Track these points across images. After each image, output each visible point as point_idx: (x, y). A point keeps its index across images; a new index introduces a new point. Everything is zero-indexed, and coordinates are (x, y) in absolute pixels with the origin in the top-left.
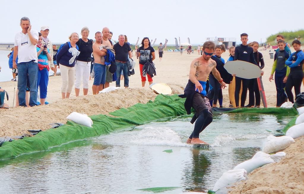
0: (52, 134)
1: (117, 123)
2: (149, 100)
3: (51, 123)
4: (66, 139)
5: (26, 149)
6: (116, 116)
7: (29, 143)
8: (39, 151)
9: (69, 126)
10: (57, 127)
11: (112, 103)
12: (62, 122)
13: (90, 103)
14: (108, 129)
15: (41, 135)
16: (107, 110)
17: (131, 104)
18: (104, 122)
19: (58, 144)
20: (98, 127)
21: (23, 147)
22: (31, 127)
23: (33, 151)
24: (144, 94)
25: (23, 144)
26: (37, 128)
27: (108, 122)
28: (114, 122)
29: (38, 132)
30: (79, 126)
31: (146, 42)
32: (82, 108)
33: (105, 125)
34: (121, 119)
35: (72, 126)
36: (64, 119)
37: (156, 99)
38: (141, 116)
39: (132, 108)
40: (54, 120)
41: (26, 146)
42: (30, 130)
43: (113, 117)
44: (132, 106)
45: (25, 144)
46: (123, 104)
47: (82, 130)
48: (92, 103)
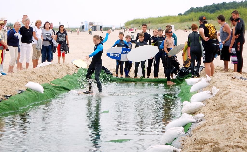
0: (20, 98)
1: (58, 90)
2: (74, 72)
3: (16, 90)
4: (29, 102)
5: (5, 109)
6: (56, 84)
7: (7, 105)
8: (14, 111)
9: (29, 92)
10: (21, 93)
11: (51, 75)
12: (24, 89)
13: (37, 75)
14: (53, 94)
15: (12, 99)
16: (49, 80)
17: (63, 75)
18: (50, 89)
19: (24, 105)
20: (47, 93)
21: (3, 108)
22: (4, 93)
23: (10, 111)
24: (69, 68)
25: (3, 106)
26: (8, 94)
27: (53, 89)
28: (56, 89)
29: (9, 96)
30: (36, 92)
31: (62, 28)
32: (32, 78)
33: (51, 91)
34: (60, 86)
35: (30, 92)
36: (24, 86)
37: (78, 71)
38: (72, 84)
39: (64, 78)
40: (17, 87)
41: (5, 107)
42: (4, 95)
43: (54, 85)
44: (63, 76)
45: (4, 106)
46: (58, 76)
47: (38, 95)
48: (38, 75)
